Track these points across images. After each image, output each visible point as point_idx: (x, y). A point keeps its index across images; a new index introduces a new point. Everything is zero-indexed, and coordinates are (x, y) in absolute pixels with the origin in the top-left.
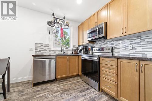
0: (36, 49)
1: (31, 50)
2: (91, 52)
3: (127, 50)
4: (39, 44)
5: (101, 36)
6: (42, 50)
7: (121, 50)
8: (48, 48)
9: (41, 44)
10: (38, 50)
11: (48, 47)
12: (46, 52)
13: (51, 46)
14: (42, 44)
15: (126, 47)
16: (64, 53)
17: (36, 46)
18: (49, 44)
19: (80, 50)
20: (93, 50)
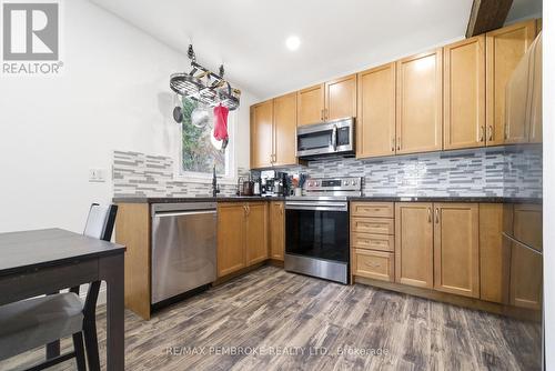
0: (116, 176)
1: (96, 178)
2: (298, 191)
3: (392, 184)
4: (130, 153)
5: (343, 148)
6: (140, 182)
7: (380, 184)
8: (162, 174)
9: (136, 155)
10: (126, 179)
11: (162, 171)
12: (154, 189)
13: (173, 165)
14: (139, 158)
15: (390, 178)
16: (216, 191)
17: (116, 162)
18: (164, 159)
19: (264, 183)
20: (307, 185)
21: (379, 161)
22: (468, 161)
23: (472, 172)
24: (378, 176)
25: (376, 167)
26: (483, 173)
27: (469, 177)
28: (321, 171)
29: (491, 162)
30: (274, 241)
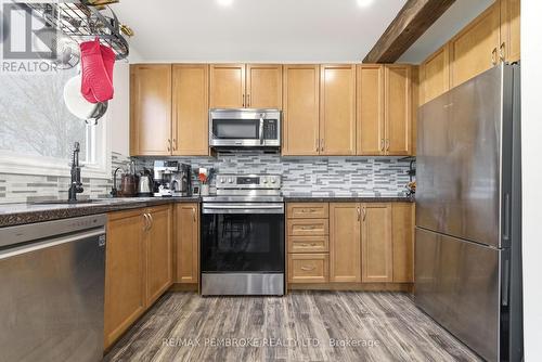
2: (204, 189)
3: (308, 183)
16: (77, 189)
19: (157, 177)
20: (218, 181)
21: (295, 160)
22: (364, 166)
23: (366, 175)
24: (295, 174)
25: (292, 166)
26: (373, 176)
27: (364, 179)
28: (233, 165)
29: (377, 168)
30: (182, 257)
